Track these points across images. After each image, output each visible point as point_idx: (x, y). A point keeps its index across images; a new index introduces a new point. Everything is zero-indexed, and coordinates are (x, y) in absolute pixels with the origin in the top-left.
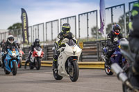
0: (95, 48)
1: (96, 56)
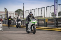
0: (53, 22)
1: (53, 25)
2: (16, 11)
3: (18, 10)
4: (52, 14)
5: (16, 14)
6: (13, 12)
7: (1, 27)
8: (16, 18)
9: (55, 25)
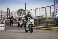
2: (18, 11)
3: (20, 10)
4: (52, 14)
5: (18, 14)
6: (15, 12)
7: (4, 26)
8: (18, 18)
9: (55, 24)
